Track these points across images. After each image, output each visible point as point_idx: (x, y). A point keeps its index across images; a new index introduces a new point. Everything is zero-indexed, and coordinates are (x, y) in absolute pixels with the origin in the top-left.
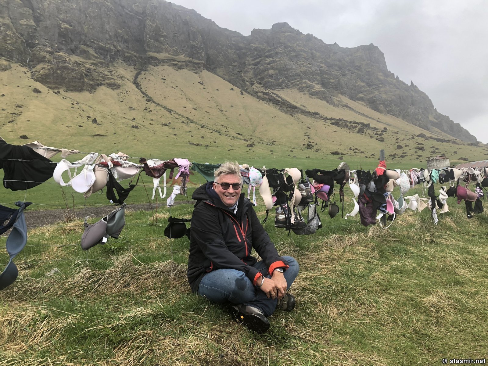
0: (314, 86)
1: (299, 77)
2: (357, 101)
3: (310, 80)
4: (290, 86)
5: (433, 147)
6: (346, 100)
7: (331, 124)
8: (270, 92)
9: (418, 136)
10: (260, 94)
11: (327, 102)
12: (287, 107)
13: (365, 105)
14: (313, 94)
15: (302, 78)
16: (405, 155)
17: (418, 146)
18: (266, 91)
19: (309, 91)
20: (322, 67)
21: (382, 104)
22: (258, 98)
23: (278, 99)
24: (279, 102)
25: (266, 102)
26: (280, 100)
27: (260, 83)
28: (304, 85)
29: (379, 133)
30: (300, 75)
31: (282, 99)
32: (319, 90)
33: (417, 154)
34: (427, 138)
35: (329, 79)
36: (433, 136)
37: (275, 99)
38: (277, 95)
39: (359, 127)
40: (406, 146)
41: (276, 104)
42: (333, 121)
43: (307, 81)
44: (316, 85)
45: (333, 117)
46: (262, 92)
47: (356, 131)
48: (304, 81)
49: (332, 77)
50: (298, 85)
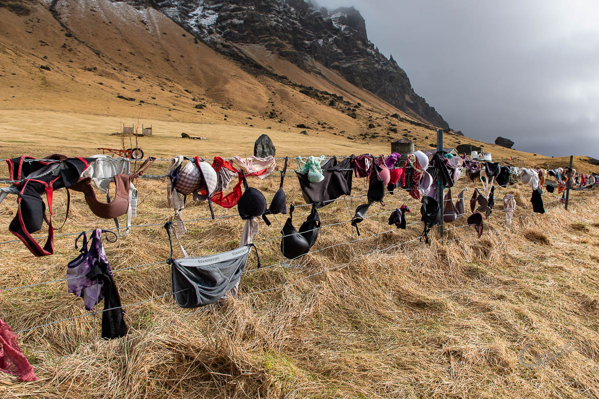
0: (285, 45)
1: (268, 33)
2: (331, 69)
3: (280, 38)
4: (257, 42)
5: (405, 130)
6: (319, 66)
7: (300, 91)
8: (232, 46)
9: (392, 116)
10: (219, 46)
11: (298, 66)
12: (251, 66)
13: (340, 75)
14: (283, 55)
15: (271, 35)
16: (377, 136)
17: (391, 126)
18: (227, 44)
19: (278, 50)
20: (296, 24)
21: (358, 76)
22: (216, 51)
23: (240, 54)
24: (242, 59)
25: (225, 57)
26: (243, 56)
27: (220, 33)
28: (274, 43)
29: (352, 108)
30: (269, 30)
31: (245, 55)
32: (290, 50)
33: (389, 136)
34: (402, 120)
35: (303, 39)
36: (408, 118)
37: (237, 54)
38: (240, 50)
39: (331, 99)
40: (379, 126)
41: (238, 61)
42: (302, 89)
43: (277, 38)
44: (286, 44)
45: (303, 85)
46: (222, 44)
47: (327, 103)
48: (273, 38)
49: (305, 38)
50: (265, 41)
